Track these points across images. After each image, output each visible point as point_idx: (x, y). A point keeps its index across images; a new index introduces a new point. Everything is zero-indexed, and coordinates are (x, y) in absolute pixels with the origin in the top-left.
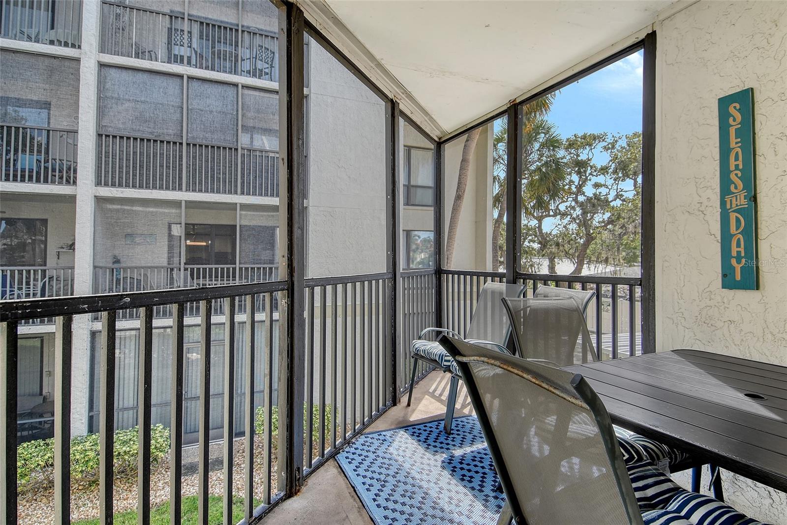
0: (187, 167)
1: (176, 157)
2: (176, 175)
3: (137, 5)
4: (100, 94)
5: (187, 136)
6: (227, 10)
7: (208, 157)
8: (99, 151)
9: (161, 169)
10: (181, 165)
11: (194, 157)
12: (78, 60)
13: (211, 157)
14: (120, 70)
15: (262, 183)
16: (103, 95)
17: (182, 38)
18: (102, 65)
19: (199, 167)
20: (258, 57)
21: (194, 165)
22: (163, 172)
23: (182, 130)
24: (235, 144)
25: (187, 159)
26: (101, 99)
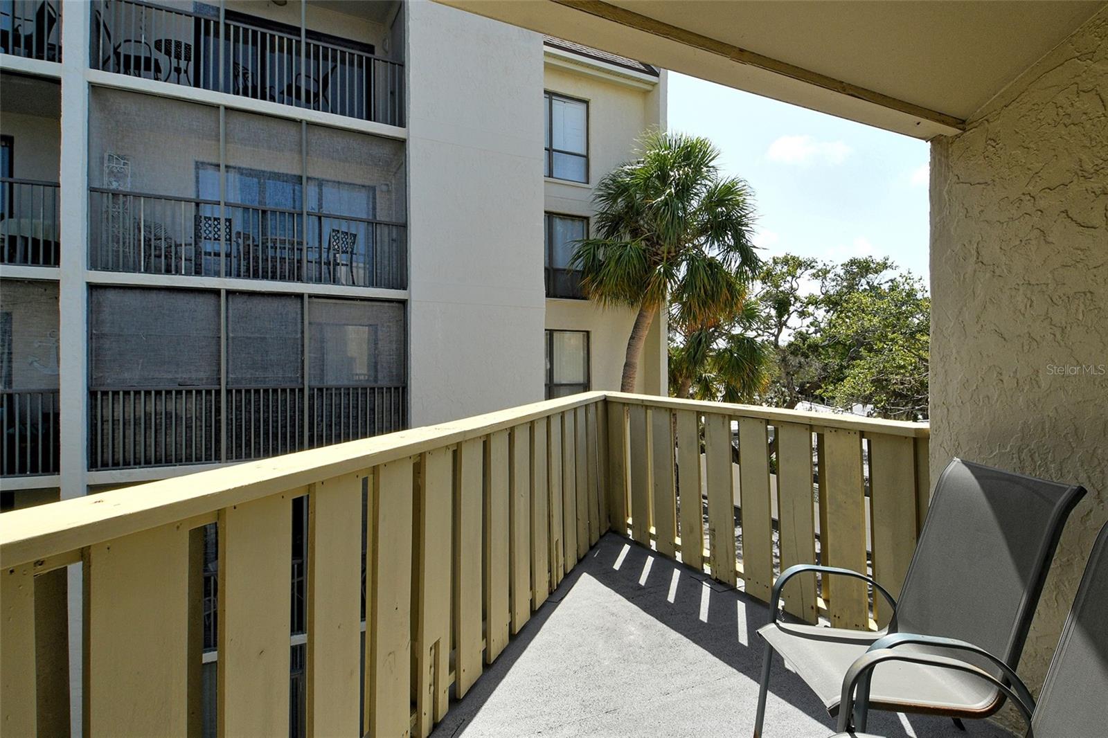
0: (227, 423)
1: (211, 412)
2: (211, 438)
3: (146, 191)
4: (92, 330)
5: (227, 377)
6: (285, 186)
7: (259, 405)
8: (92, 415)
9: (188, 432)
10: (218, 422)
11: (239, 408)
12: (55, 284)
13: (264, 405)
14: (122, 291)
15: (340, 433)
16: (96, 330)
17: (216, 230)
18: (92, 287)
19: (246, 422)
20: (332, 246)
21: (239, 419)
22: (192, 436)
23: (219, 370)
24: (300, 380)
25: (227, 411)
26: (94, 337)
